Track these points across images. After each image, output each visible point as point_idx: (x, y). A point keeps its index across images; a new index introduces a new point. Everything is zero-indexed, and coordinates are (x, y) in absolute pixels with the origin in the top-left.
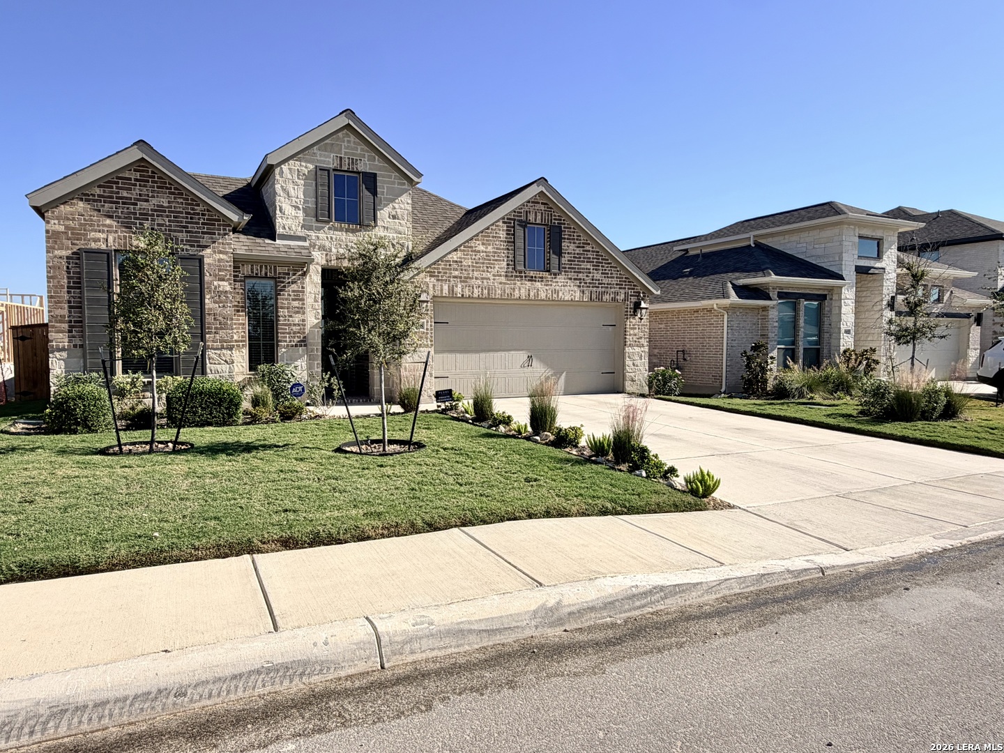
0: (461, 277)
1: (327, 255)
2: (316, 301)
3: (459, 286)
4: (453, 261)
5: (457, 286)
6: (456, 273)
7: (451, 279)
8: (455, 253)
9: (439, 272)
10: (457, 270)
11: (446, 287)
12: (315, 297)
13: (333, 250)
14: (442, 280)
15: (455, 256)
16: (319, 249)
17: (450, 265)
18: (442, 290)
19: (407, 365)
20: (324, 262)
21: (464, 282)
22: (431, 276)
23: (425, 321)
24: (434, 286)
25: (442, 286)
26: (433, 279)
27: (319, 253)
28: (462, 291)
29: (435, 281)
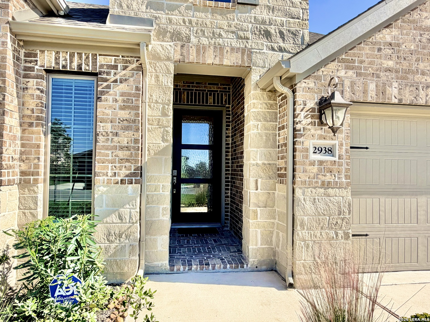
0: (397, 71)
1: (182, 46)
2: (165, 114)
3: (395, 84)
4: (385, 44)
5: (391, 86)
6: (391, 64)
7: (382, 74)
8: (388, 30)
9: (362, 62)
10: (390, 59)
11: (372, 86)
12: (164, 107)
13: (193, 39)
14: (366, 75)
15: (387, 35)
16: (171, 38)
17: (379, 50)
18: (365, 92)
19: (306, 218)
20: (178, 57)
21: (403, 78)
22: (347, 68)
23: (336, 142)
24: (353, 84)
25: (365, 85)
26: (350, 73)
27: (172, 44)
28: (400, 93)
29: (355, 76)
